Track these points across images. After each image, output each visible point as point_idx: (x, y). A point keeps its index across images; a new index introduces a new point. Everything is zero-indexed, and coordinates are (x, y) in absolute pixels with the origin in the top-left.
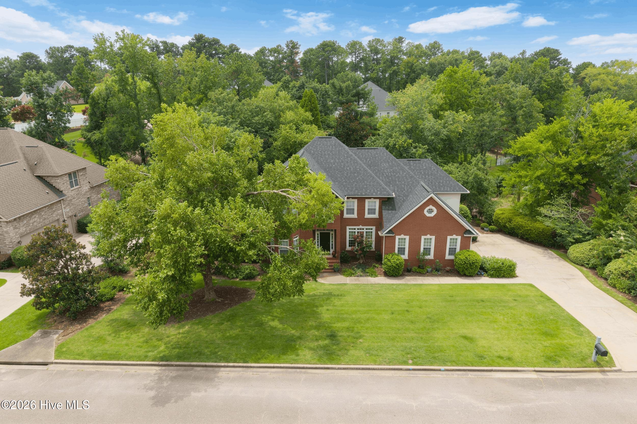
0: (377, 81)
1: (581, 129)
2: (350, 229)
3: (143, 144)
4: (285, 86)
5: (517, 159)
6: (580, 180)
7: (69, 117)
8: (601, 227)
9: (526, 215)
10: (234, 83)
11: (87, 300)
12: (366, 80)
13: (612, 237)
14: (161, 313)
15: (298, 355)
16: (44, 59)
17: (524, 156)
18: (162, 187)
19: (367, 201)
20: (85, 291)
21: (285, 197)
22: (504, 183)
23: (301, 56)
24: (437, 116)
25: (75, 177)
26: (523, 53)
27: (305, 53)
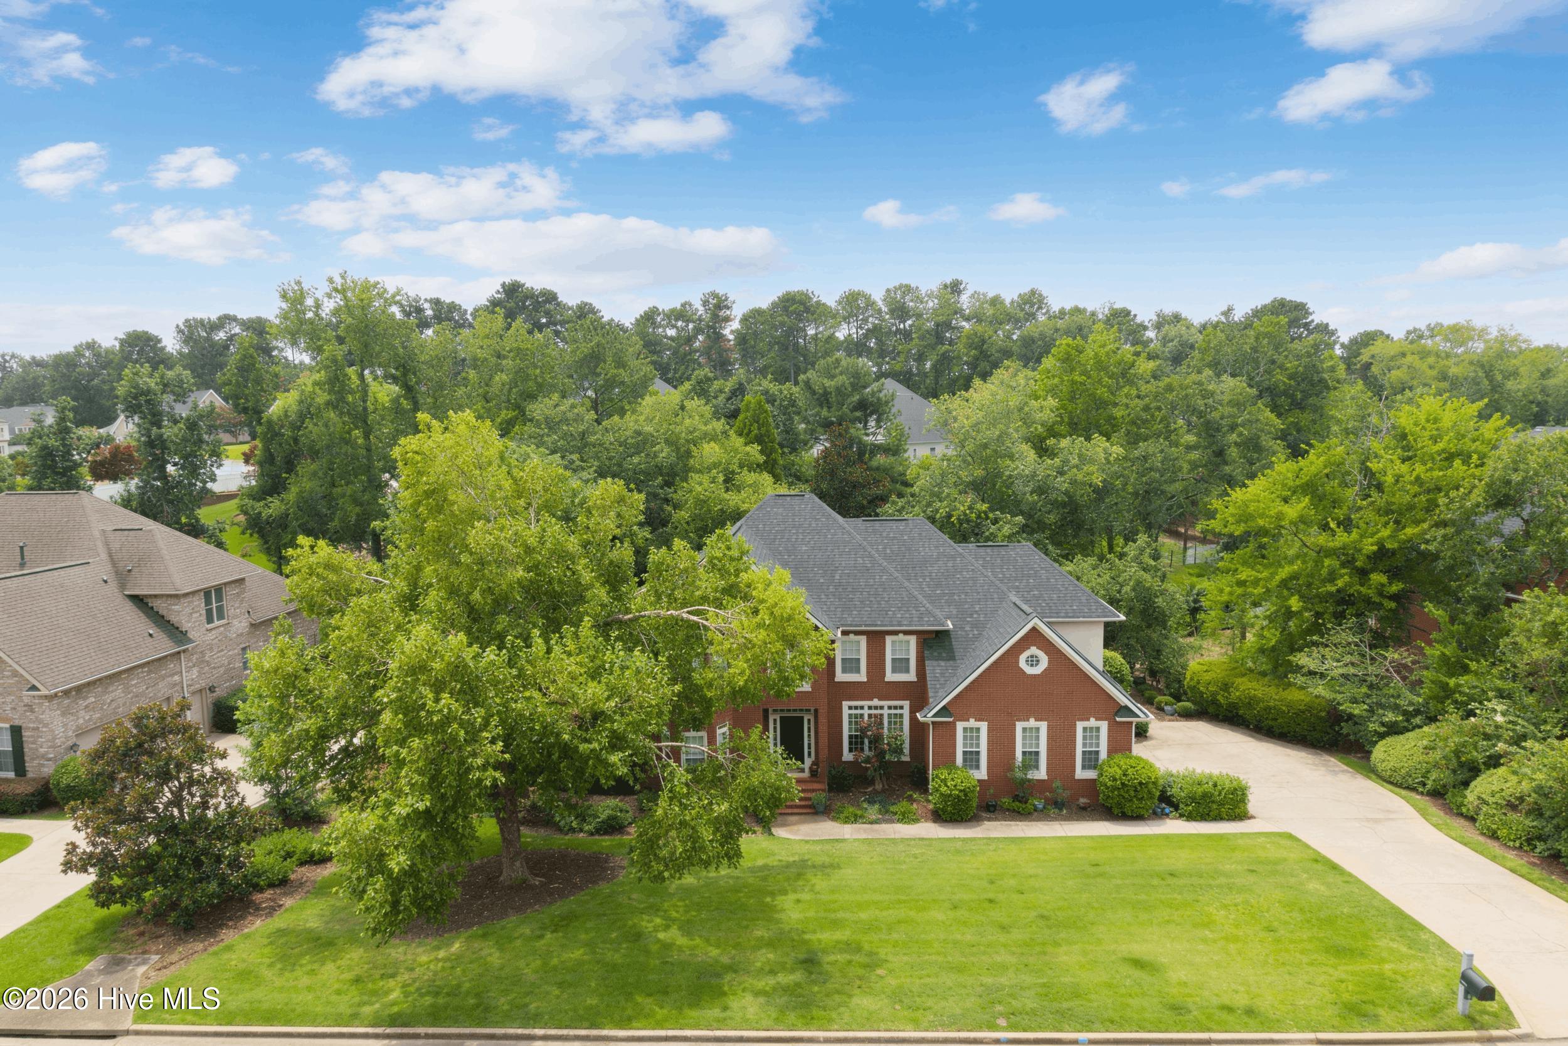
0: (906, 379)
1: (1373, 465)
2: (850, 708)
3: (376, 524)
4: (701, 390)
5: (1231, 544)
6: (1383, 585)
7: (214, 469)
8: (1445, 693)
9: (1264, 674)
10: (586, 385)
11: (223, 881)
12: (881, 375)
13: (1475, 715)
14: (395, 904)
15: (725, 1008)
16: (171, 344)
17: (1247, 534)
18: (414, 607)
19: (889, 639)
20: (218, 859)
21: (696, 626)
22: (1205, 603)
23: (735, 325)
24: (1042, 450)
25: (219, 599)
26: (1228, 312)
27: (745, 320)
